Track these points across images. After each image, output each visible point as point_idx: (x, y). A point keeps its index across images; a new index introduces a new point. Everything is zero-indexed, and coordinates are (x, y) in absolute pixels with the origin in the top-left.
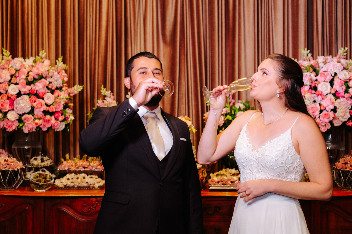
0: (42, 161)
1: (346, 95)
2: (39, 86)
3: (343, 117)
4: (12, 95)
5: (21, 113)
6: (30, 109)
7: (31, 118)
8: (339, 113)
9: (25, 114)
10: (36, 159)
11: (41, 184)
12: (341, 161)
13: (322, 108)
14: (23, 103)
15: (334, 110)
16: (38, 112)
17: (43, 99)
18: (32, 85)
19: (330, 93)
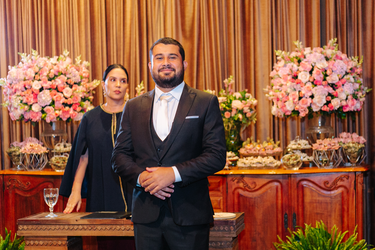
0: (65, 146)
1: (324, 83)
2: (59, 82)
3: (319, 103)
4: (35, 90)
5: (43, 105)
6: (51, 101)
7: (52, 109)
8: (315, 100)
9: (47, 106)
10: (59, 145)
11: (59, 165)
12: (318, 142)
13: (301, 96)
14: (44, 96)
15: (312, 97)
16: (58, 104)
17: (62, 93)
18: (53, 81)
19: (309, 81)
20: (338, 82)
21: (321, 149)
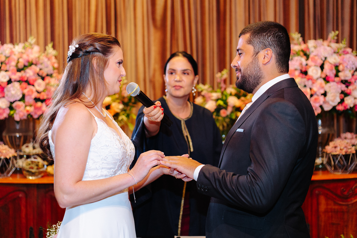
0: (34, 148)
1: (337, 79)
2: (29, 73)
3: (333, 101)
4: (2, 83)
5: (12, 100)
6: (21, 96)
7: (22, 105)
8: (329, 97)
9: (16, 101)
10: (27, 147)
11: (33, 171)
12: (332, 144)
13: (313, 93)
14: (13, 90)
15: (325, 94)
16: (29, 100)
17: (33, 85)
18: (22, 72)
19: (321, 77)
20: (351, 79)
21: (337, 153)
